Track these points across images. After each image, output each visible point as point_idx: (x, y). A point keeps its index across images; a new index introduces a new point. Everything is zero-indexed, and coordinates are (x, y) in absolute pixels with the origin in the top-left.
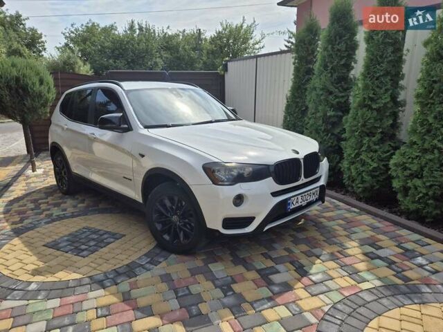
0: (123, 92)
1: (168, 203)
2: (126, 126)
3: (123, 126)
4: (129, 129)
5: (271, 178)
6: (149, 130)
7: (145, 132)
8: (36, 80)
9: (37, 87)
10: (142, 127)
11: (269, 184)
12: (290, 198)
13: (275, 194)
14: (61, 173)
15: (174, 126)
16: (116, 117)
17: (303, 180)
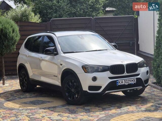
0: (56, 38)
1: (70, 84)
2: (56, 53)
3: (54, 52)
4: (57, 54)
5: (109, 71)
6: (65, 54)
7: (64, 55)
8: (11, 30)
9: (11, 34)
10: (63, 53)
11: (108, 74)
12: (118, 80)
13: (110, 78)
14: (23, 81)
15: (76, 52)
16: (52, 49)
17: (125, 74)
